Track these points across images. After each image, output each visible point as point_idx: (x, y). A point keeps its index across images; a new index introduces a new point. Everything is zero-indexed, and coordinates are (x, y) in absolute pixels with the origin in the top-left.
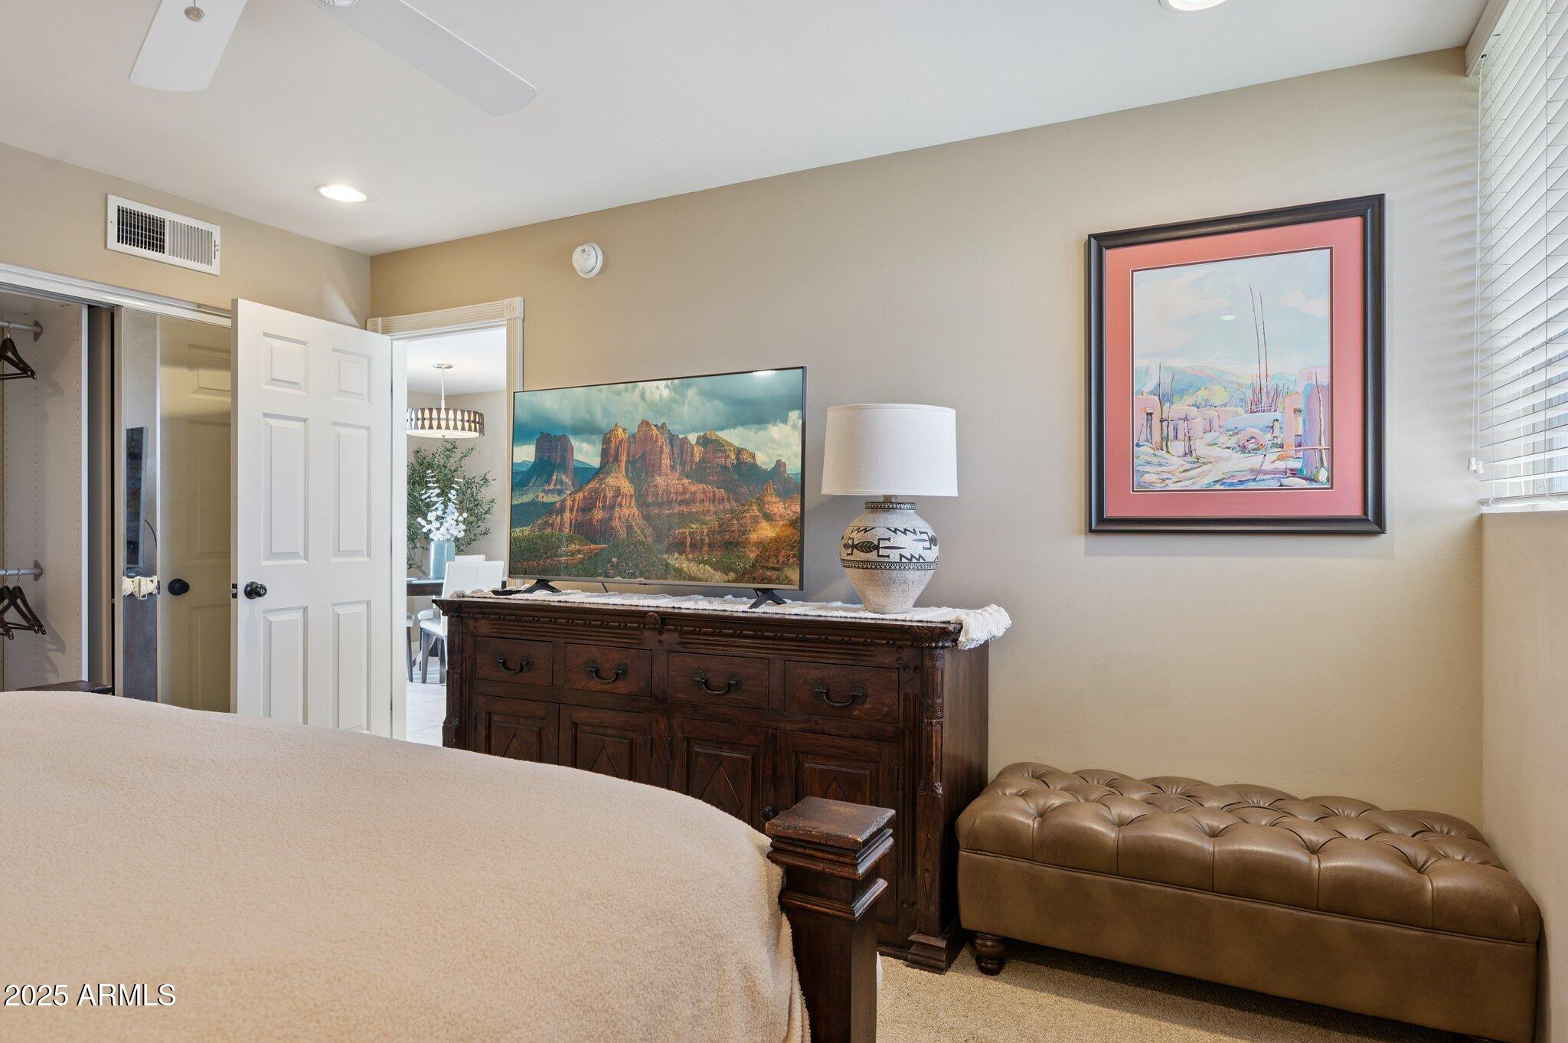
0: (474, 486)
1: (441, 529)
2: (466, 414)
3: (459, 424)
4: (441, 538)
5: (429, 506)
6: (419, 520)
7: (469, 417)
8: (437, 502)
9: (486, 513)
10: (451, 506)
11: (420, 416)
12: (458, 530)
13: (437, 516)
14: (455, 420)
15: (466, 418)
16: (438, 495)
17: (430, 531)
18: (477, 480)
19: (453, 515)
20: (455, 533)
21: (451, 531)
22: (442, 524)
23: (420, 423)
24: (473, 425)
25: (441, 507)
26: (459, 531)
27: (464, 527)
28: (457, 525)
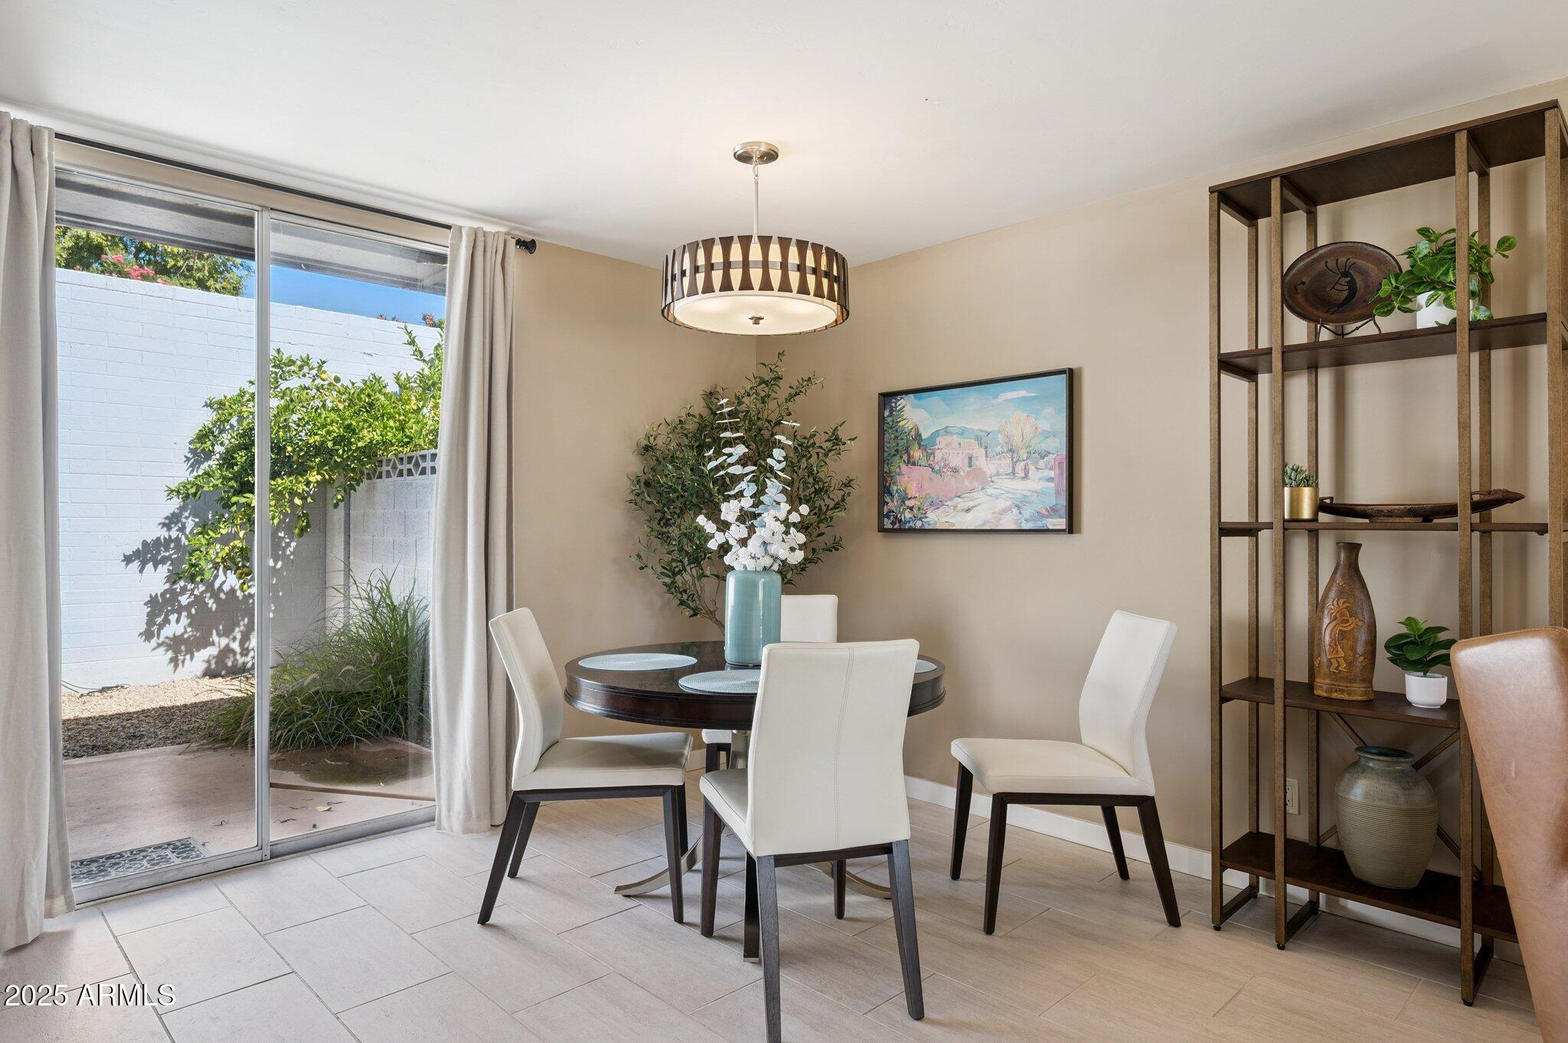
0: (813, 452)
1: (750, 542)
2: (810, 254)
3: (794, 277)
4: (751, 565)
5: (726, 485)
6: (701, 520)
7: (817, 261)
8: (741, 477)
9: (837, 506)
10: (773, 488)
11: (701, 260)
12: (787, 546)
13: (742, 509)
14: (784, 266)
15: (810, 262)
16: (743, 461)
17: (725, 548)
18: (818, 440)
19: (776, 509)
20: (783, 553)
21: (772, 549)
22: (752, 530)
23: (700, 278)
24: (825, 282)
25: (748, 488)
26: (789, 549)
27: (801, 538)
28: (787, 533)
